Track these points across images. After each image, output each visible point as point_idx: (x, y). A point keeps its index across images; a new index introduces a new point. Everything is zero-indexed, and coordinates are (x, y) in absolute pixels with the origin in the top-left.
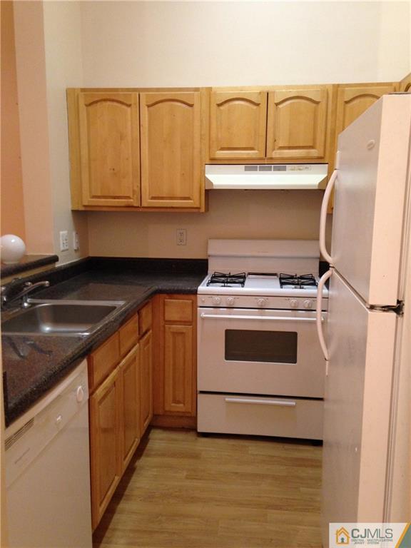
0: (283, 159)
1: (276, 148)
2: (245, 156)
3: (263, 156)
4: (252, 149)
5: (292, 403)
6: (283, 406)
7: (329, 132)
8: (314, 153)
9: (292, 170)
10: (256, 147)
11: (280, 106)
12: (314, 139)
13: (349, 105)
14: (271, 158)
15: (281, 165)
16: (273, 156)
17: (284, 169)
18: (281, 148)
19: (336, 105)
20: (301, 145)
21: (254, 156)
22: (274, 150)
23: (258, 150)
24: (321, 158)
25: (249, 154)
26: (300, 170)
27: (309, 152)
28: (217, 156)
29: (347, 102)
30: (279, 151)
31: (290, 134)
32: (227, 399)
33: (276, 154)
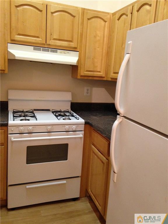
0: (56, 46)
1: (52, 39)
2: (34, 41)
3: (45, 42)
4: (38, 37)
5: (64, 182)
6: (59, 185)
7: (79, 34)
8: (73, 45)
9: (61, 53)
10: (40, 37)
11: (55, 14)
12: (72, 37)
13: (89, 21)
14: (49, 45)
15: (54, 49)
16: (50, 44)
17: (56, 52)
18: (54, 39)
19: (83, 20)
20: (66, 39)
21: (39, 42)
22: (50, 40)
23: (41, 39)
24: (76, 48)
25: (36, 40)
26: (65, 53)
27: (70, 44)
28: (16, 39)
29: (89, 19)
30: (53, 41)
31: (60, 32)
32: (27, 187)
33: (52, 42)
